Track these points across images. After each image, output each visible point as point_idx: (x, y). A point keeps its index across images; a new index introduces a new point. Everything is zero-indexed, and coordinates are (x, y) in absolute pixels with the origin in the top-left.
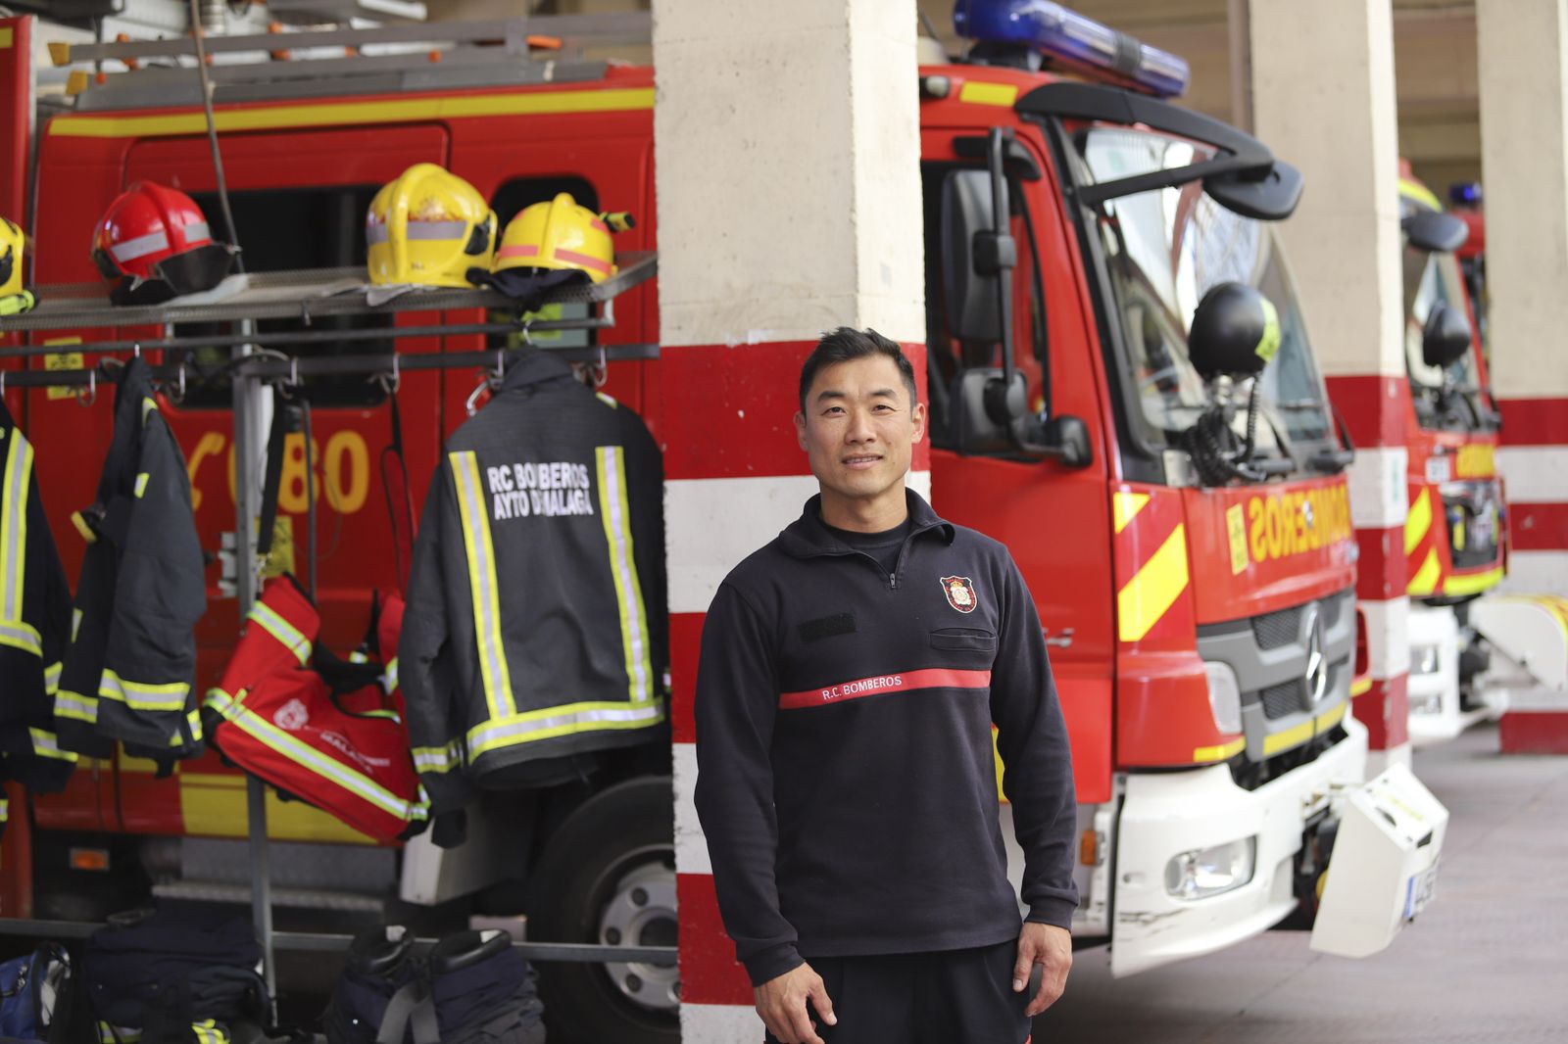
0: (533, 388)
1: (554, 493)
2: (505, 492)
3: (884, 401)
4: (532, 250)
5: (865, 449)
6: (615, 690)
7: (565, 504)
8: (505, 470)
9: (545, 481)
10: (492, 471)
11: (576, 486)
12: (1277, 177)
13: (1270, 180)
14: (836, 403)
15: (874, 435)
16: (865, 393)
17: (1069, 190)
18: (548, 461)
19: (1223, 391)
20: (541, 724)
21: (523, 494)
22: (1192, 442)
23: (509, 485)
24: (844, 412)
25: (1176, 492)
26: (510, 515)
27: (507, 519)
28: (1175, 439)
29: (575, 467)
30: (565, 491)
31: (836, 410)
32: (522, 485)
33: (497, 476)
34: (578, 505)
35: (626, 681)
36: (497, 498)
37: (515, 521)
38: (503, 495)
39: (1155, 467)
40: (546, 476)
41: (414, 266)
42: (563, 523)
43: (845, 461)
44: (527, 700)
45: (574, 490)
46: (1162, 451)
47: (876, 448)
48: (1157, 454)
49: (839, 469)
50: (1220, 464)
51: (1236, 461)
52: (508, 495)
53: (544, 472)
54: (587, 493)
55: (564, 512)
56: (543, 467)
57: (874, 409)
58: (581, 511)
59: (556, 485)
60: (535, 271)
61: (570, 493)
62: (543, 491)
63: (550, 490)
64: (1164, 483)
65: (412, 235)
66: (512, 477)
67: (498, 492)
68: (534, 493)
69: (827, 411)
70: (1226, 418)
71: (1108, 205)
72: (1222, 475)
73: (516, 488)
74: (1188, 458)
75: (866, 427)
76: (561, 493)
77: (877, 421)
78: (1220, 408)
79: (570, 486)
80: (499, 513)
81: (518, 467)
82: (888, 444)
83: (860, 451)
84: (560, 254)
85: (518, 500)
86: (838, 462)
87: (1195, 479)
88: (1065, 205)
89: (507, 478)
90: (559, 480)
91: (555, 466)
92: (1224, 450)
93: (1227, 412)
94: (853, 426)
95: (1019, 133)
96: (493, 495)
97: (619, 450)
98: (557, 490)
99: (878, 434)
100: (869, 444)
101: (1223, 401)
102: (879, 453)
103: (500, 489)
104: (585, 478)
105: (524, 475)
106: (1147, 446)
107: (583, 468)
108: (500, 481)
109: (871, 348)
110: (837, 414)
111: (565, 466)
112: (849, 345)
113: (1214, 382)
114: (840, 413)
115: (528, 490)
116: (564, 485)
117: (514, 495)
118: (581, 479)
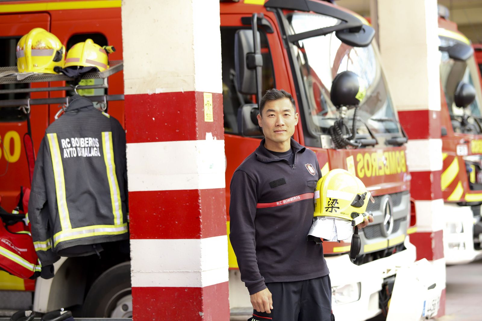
0: (78, 110)
3: (287, 113)
4: (77, 60)
5: (281, 128)
6: (108, 220)
12: (364, 30)
13: (362, 31)
14: (272, 113)
15: (284, 124)
16: (281, 110)
17: (285, 37)
19: (343, 112)
20: (81, 233)
22: (332, 132)
24: (275, 116)
25: (326, 150)
28: (325, 130)
31: (272, 115)
35: (113, 217)
39: (317, 141)
41: (34, 66)
42: (89, 159)
43: (275, 132)
44: (75, 224)
46: (320, 135)
47: (284, 128)
48: (318, 136)
49: (273, 134)
50: (342, 140)
51: (349, 139)
56: (82, 139)
57: (284, 115)
60: (78, 67)
62: (82, 148)
64: (321, 147)
65: (33, 54)
69: (269, 115)
70: (344, 123)
71: (300, 42)
72: (343, 144)
74: (330, 138)
75: (282, 121)
77: (285, 119)
78: (342, 118)
79: (92, 146)
82: (288, 127)
83: (280, 129)
84: (88, 61)
86: (273, 131)
87: (333, 146)
88: (283, 42)
89: (68, 143)
90: (88, 144)
92: (344, 135)
93: (345, 120)
94: (277, 121)
95: (265, 15)
97: (110, 133)
99: (285, 123)
100: (283, 127)
101: (343, 116)
102: (285, 129)
106: (314, 133)
109: (283, 96)
110: (272, 117)
112: (276, 95)
113: (340, 109)
114: (273, 116)
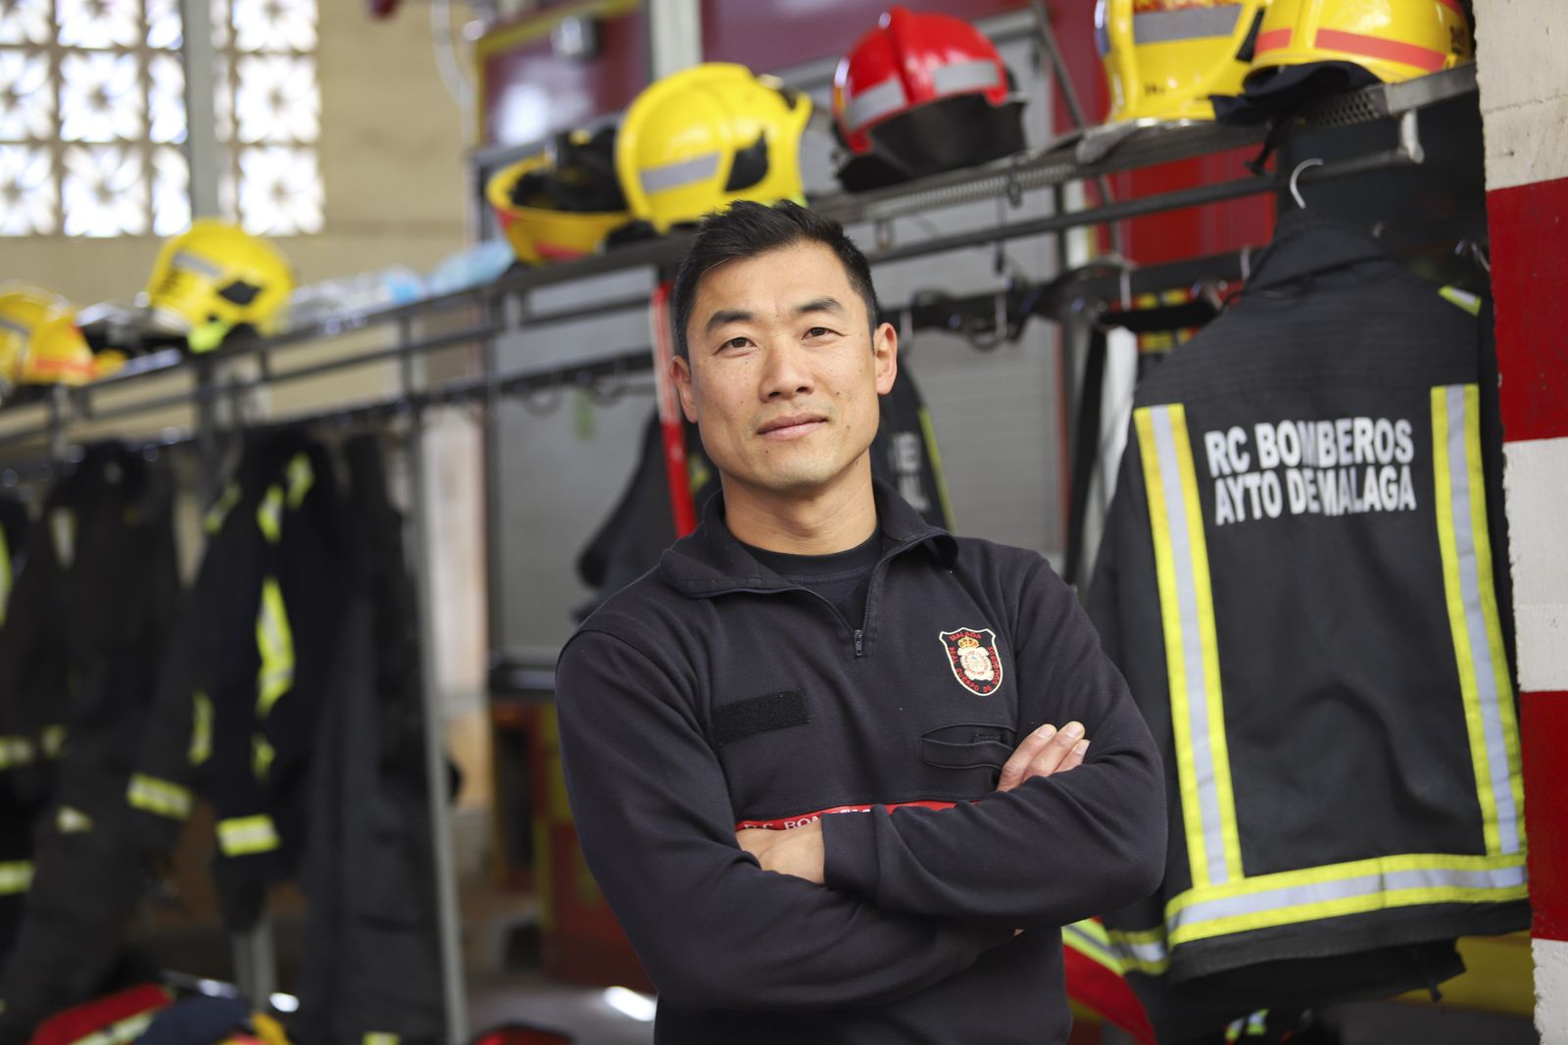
1: (1343, 473)
2: (1235, 475)
6: (1454, 831)
7: (1360, 494)
8: (1237, 434)
9: (1328, 452)
10: (1212, 439)
11: (1385, 458)
18: (1332, 419)
21: (1271, 478)
23: (1242, 464)
26: (1241, 516)
27: (1237, 522)
29: (1384, 425)
30: (1361, 468)
32: (1268, 462)
33: (1221, 447)
34: (1387, 494)
35: (1477, 816)
36: (1220, 486)
37: (1250, 525)
38: (1230, 481)
40: (1329, 443)
42: (1356, 527)
45: (1378, 467)
52: (1240, 480)
53: (1326, 435)
54: (1406, 472)
55: (1362, 506)
58: (1390, 505)
59: (1345, 459)
61: (1371, 472)
63: (1337, 467)
66: (1249, 447)
67: (1222, 476)
68: (1293, 476)
73: (1255, 467)
76: (1353, 472)
80: (1223, 513)
81: (1263, 430)
85: (1260, 489)
86: (751, 434)
89: (1241, 449)
90: (1349, 449)
91: (1343, 425)
96: (1213, 481)
97: (1473, 389)
98: (1347, 468)
103: (1227, 470)
104: (1407, 444)
105: (1276, 443)
107: (1403, 426)
108: (1227, 455)
111: (1362, 423)
115: (1281, 470)
116: (1359, 459)
117: (1252, 481)
118: (1396, 445)
